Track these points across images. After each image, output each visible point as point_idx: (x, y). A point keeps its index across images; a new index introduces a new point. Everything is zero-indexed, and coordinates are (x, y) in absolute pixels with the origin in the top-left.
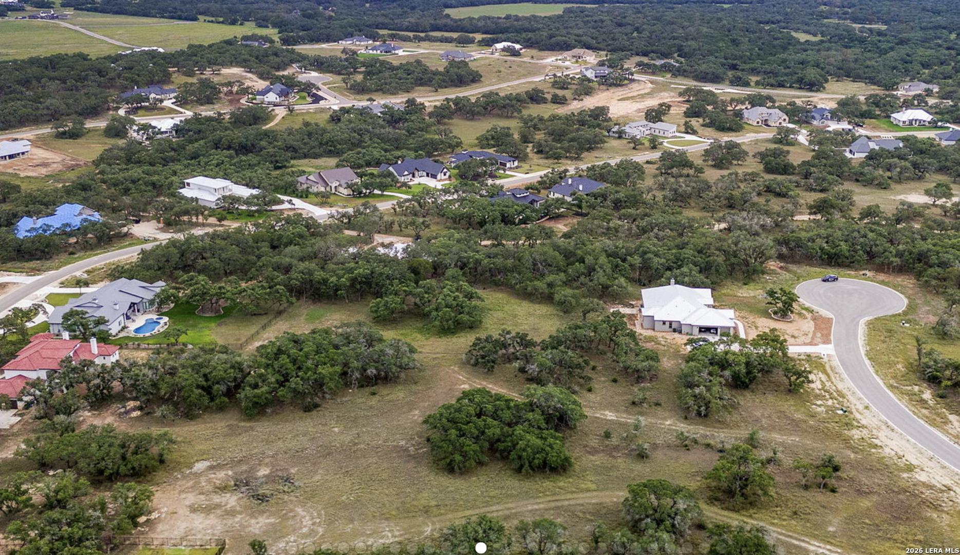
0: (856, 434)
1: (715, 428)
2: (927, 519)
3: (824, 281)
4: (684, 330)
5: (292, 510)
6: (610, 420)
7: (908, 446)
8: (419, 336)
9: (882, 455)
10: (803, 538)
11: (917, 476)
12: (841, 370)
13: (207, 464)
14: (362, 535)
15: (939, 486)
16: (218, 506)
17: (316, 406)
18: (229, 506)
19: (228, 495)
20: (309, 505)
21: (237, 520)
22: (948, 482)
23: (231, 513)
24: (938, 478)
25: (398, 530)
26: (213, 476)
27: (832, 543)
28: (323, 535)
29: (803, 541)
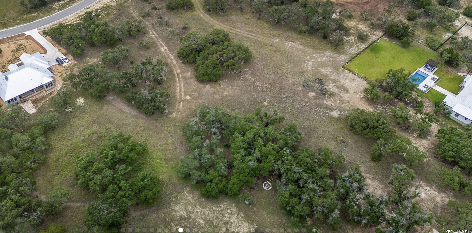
5: (312, 70)
13: (332, 113)
16: (337, 87)
18: (333, 84)
19: (331, 90)
20: (305, 69)
21: (333, 77)
23: (334, 81)
26: (332, 104)
28: (309, 55)
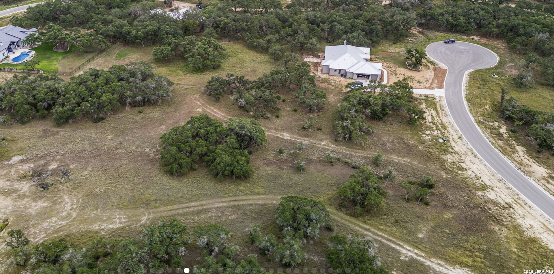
0: (449, 158)
1: (354, 148)
2: (492, 232)
3: (446, 43)
4: (348, 75)
5: (61, 197)
6: (285, 140)
7: (485, 169)
8: (180, 72)
9: (466, 176)
10: (398, 242)
11: (488, 195)
12: (447, 109)
13: (20, 158)
14: (99, 221)
15: (503, 203)
16: (16, 191)
17: (102, 119)
18: (23, 191)
19: (25, 183)
20: (73, 194)
21: (24, 202)
22: (509, 200)
23: (22, 197)
24: (503, 196)
25: (125, 218)
26: (21, 167)
27: (419, 248)
28: (75, 218)
29: (399, 245)
